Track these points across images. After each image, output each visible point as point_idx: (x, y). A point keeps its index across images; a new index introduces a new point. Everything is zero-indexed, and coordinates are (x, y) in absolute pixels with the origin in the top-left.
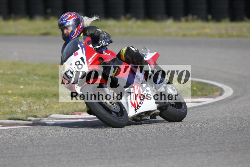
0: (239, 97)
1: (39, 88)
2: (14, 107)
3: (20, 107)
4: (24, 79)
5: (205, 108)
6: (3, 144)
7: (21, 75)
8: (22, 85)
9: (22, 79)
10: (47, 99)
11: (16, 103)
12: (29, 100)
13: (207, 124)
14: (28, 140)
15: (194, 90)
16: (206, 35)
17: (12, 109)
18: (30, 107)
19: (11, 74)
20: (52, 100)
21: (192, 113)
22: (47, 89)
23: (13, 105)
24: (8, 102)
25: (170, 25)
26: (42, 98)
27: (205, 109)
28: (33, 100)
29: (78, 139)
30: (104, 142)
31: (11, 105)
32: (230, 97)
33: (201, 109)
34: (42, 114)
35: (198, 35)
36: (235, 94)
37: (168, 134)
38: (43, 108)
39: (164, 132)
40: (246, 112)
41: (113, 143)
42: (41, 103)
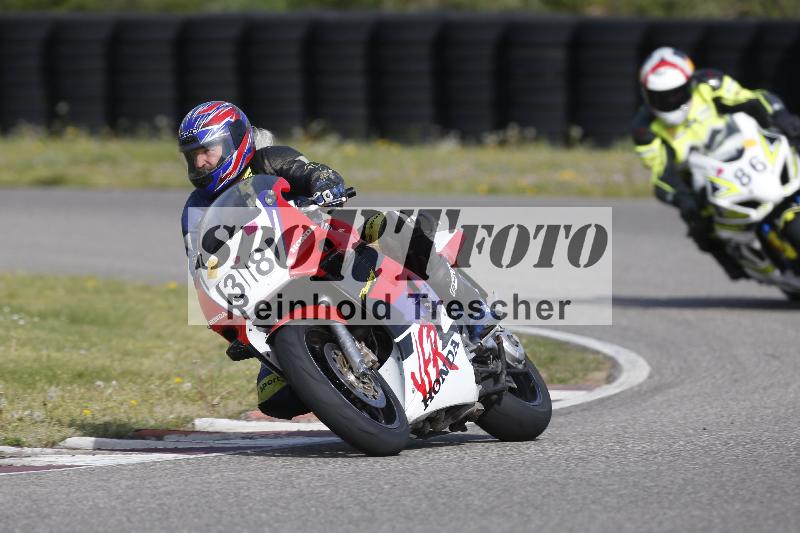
0: (670, 386)
1: (28, 353)
10: (53, 388)
20: (70, 392)
22: (55, 355)
25: (447, 157)
26: (39, 385)
28: (10, 391)
29: (154, 515)
32: (640, 385)
34: (39, 436)
35: (539, 189)
36: (656, 378)
37: (441, 501)
38: (42, 417)
39: (430, 496)
40: (690, 436)
42: (34, 401)
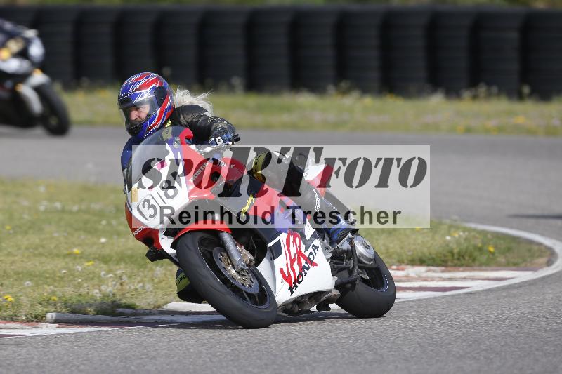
2: (86, 285)
3: (100, 286)
4: (109, 224)
5: (515, 291)
6: (61, 368)
7: (101, 214)
8: (105, 237)
9: (104, 222)
10: (158, 268)
11: (91, 276)
12: (120, 269)
13: (517, 327)
14: (115, 358)
15: (490, 251)
16: (517, 129)
17: (81, 290)
18: (121, 284)
19: (79, 211)
20: (171, 271)
21: (484, 304)
23: (83, 281)
24: (71, 273)
25: (436, 106)
26: (150, 266)
27: (515, 296)
28: (129, 270)
29: (229, 357)
30: (287, 364)
31: (80, 280)
33: (504, 294)
34: (149, 301)
35: (501, 129)
37: (430, 348)
38: (151, 289)
39: (422, 344)
41: (307, 368)
42: (145, 277)
